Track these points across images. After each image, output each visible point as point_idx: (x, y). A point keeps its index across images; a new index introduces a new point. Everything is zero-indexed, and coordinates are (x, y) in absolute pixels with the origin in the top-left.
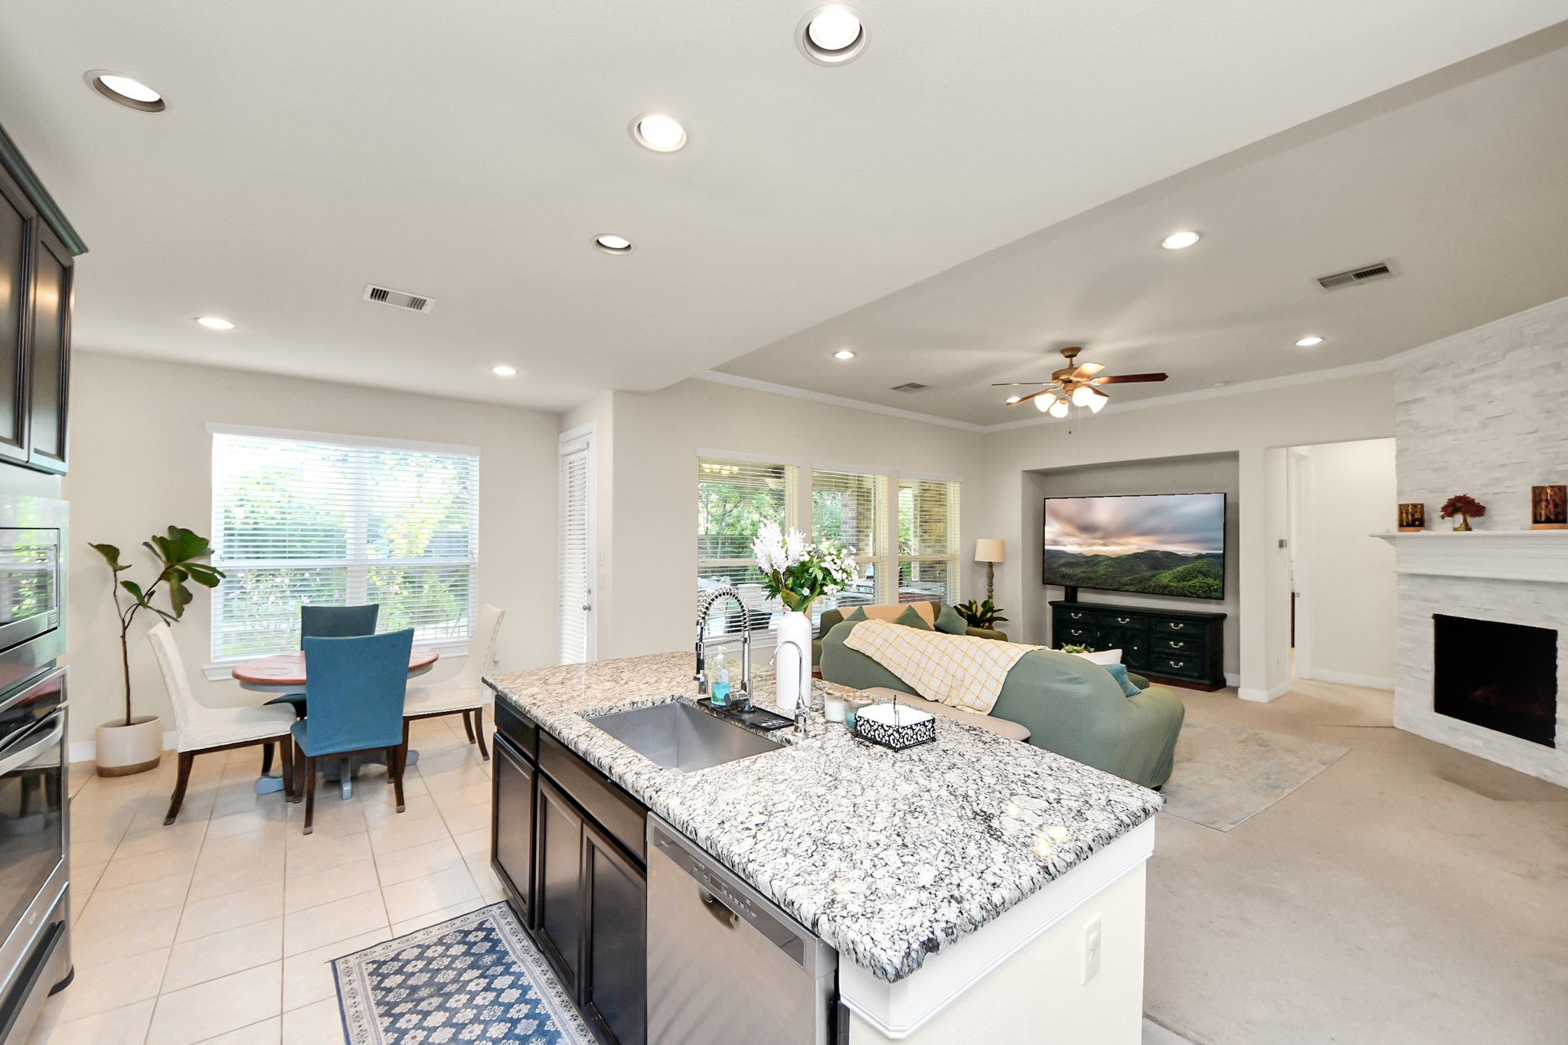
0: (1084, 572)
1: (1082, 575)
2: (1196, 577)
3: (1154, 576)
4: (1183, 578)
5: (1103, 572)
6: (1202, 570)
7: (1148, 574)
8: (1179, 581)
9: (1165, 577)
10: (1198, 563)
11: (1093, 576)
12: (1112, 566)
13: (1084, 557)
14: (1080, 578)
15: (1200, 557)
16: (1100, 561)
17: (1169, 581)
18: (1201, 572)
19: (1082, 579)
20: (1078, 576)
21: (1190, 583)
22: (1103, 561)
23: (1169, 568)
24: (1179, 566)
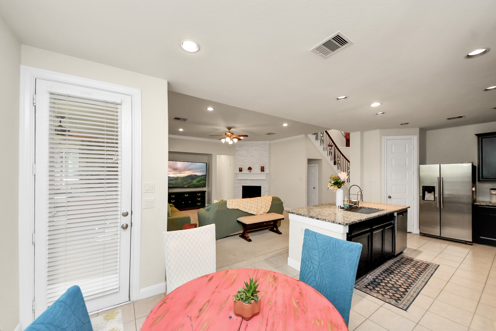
0: (175, 182)
1: (174, 183)
2: (202, 181)
3: (192, 182)
4: (199, 182)
5: (180, 182)
6: (203, 179)
7: (191, 181)
8: (198, 182)
9: (195, 182)
10: (202, 177)
11: (177, 183)
12: (182, 180)
13: (175, 178)
14: (173, 184)
15: (202, 175)
16: (179, 179)
17: (196, 183)
18: (202, 180)
19: (174, 184)
20: (173, 183)
21: (200, 183)
22: (180, 178)
23: (195, 179)
24: (198, 178)
